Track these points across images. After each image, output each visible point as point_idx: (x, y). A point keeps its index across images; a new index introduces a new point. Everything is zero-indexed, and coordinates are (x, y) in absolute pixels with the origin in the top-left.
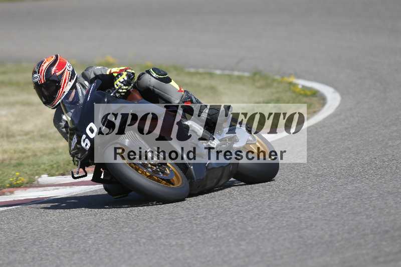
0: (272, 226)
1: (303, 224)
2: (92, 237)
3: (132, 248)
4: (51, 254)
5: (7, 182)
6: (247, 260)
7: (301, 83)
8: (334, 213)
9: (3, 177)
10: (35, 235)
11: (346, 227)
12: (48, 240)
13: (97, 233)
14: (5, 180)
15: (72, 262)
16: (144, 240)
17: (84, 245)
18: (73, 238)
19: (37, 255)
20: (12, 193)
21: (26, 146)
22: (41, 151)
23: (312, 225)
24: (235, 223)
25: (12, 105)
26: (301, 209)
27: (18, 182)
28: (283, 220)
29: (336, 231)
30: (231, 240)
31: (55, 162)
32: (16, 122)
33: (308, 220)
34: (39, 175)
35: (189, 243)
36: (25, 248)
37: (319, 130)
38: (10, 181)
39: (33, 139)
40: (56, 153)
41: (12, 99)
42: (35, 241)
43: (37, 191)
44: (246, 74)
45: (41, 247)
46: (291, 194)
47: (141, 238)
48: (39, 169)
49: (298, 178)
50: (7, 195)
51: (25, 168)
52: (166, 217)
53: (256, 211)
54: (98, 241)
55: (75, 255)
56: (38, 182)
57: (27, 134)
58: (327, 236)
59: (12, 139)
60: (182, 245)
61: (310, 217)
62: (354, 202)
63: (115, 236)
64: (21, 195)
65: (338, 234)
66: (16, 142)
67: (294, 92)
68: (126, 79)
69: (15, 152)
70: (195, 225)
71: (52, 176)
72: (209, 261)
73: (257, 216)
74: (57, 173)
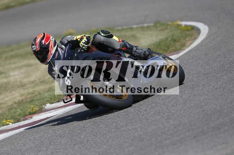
0: (185, 108)
1: (203, 103)
2: (83, 134)
3: (107, 136)
4: (62, 148)
5: (27, 112)
6: (175, 129)
7: (184, 23)
8: (219, 93)
9: (24, 109)
10: (50, 139)
11: (228, 100)
12: (58, 141)
13: (86, 131)
14: (26, 111)
15: (75, 150)
16: (113, 130)
17: (79, 139)
18: (72, 136)
19: (54, 150)
20: (31, 118)
21: (34, 89)
22: (43, 91)
23: (208, 103)
24: (164, 110)
25: (20, 68)
26: (200, 95)
27: (34, 111)
28: (191, 103)
29: (223, 104)
30: (163, 120)
31: (52, 95)
32: (25, 77)
33: (205, 100)
34: (45, 104)
35: (140, 127)
36: (46, 148)
37: (200, 48)
38: (29, 111)
39: (37, 85)
40: (52, 90)
41: (19, 64)
42: (50, 143)
43: (45, 114)
44: (152, 24)
45: (55, 145)
46: (192, 88)
47: (112, 129)
48: (44, 101)
49: (194, 77)
50: (29, 119)
51: (35, 102)
52: (123, 114)
53: (174, 101)
54: (87, 136)
55: (76, 146)
56: (45, 108)
57: (32, 82)
58: (218, 108)
59: (25, 87)
60: (136, 128)
61: (206, 99)
62: (230, 85)
63: (96, 130)
64: (36, 118)
65: (224, 105)
66: (28, 88)
67: (181, 29)
68: (86, 40)
69: (28, 94)
70: (141, 116)
71: (52, 103)
72: (154, 134)
73: (176, 104)
74: (55, 101)
